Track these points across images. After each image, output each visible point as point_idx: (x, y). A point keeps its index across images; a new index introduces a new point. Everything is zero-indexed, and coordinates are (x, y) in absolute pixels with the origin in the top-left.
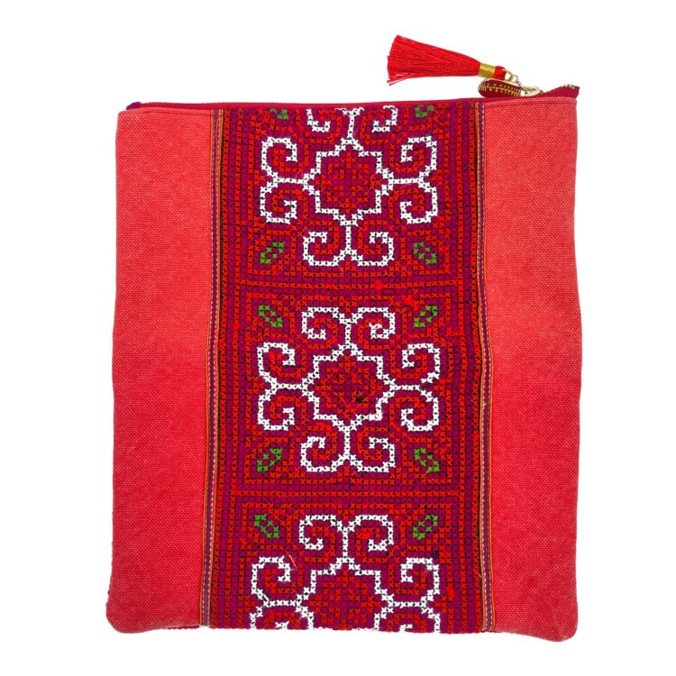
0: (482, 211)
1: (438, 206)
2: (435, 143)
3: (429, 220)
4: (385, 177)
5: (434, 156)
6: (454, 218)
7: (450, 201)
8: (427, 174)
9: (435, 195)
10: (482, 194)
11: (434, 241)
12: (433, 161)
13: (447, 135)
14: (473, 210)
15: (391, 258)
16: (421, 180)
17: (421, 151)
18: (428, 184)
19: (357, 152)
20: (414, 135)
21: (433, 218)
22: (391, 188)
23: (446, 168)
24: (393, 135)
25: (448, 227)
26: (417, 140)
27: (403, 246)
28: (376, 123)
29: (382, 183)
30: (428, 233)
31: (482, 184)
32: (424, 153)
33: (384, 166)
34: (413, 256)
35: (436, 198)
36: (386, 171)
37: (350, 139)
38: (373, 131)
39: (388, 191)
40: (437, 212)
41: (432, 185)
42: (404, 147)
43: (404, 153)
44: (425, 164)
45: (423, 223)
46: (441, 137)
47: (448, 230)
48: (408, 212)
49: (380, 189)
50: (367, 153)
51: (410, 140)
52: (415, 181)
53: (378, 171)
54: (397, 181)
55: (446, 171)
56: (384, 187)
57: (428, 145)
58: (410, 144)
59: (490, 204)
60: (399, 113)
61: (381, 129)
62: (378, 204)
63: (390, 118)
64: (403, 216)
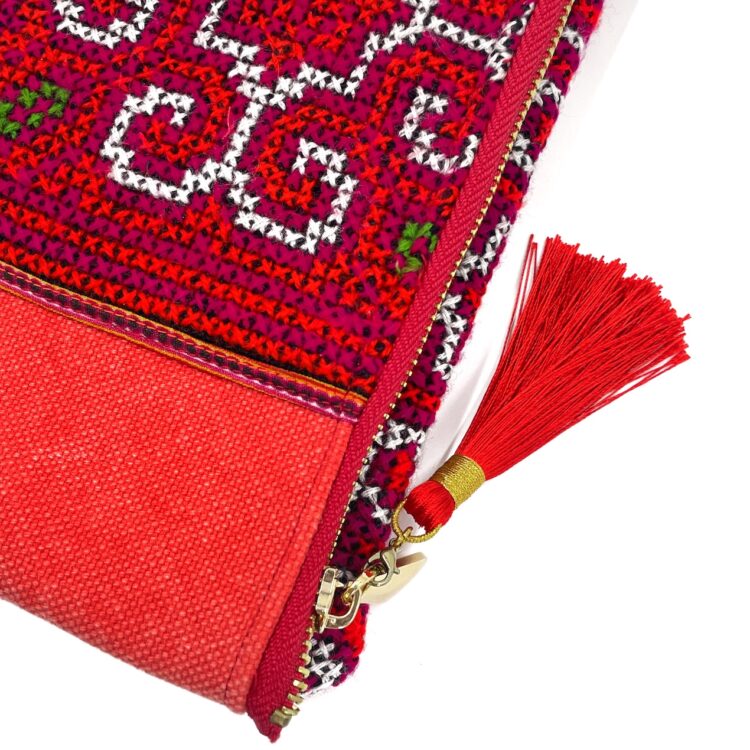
0: (63, 301)
1: (131, 189)
2: (310, 246)
3: (108, 150)
4: (283, 83)
5: (276, 232)
6: (80, 218)
7: (131, 225)
8: (235, 195)
9: (166, 191)
10: (107, 318)
11: (49, 144)
12: (261, 223)
13: (313, 286)
14: (76, 279)
15: (67, 23)
16: (226, 173)
17: (303, 200)
18: (205, 186)
19: (385, 32)
20: (357, 197)
21: (108, 162)
22: (245, 88)
23: (225, 250)
24: (383, 140)
25: (64, 192)
26: (343, 200)
27: (80, 64)
28: (439, 104)
29: (271, 69)
30: (77, 137)
31: (135, 327)
32: (296, 208)
33: (312, 91)
34: (39, 77)
35: (154, 192)
36: (297, 90)
37: (427, 21)
38: (420, 90)
39: (239, 78)
40: (118, 178)
41: (197, 195)
42: (338, 160)
43: (322, 154)
44: (267, 198)
45: (108, 133)
46: (319, 269)
47: (56, 189)
48: (157, 108)
49: (257, 60)
50: (369, 55)
51: (350, 184)
52: (231, 156)
53: (306, 71)
54: (254, 110)
55: (216, 247)
56: (256, 71)
57: (314, 226)
58: (340, 181)
59: (75, 330)
60: (439, 178)
61: (415, 113)
62: (218, 42)
63: (436, 147)
64: (154, 92)
